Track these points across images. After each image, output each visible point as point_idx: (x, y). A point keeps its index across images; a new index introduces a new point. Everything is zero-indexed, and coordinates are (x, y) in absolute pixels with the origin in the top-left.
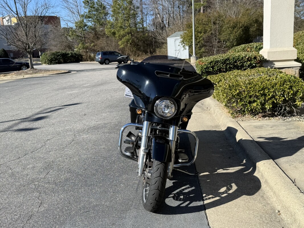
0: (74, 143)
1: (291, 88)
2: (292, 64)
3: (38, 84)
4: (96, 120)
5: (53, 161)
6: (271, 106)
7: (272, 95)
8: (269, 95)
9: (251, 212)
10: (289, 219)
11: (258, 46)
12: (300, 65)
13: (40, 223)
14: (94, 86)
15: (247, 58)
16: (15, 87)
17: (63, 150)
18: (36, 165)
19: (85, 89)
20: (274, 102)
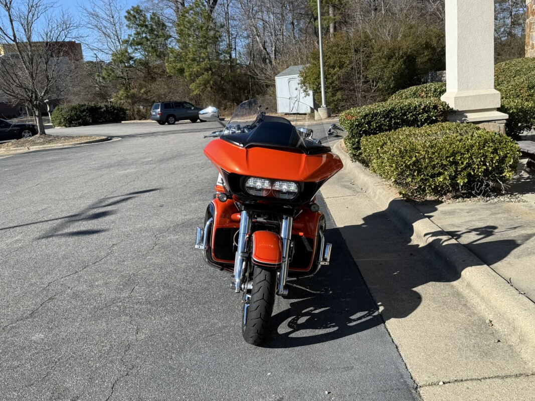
0: (159, 248)
1: (495, 151)
2: (493, 115)
3: (59, 160)
4: (183, 214)
5: (133, 274)
6: (466, 180)
7: (467, 163)
8: (462, 163)
9: (452, 324)
10: (506, 330)
11: (438, 89)
12: (506, 116)
13: (147, 353)
14: (161, 161)
15: (422, 107)
16: (20, 166)
17: (145, 259)
18: (109, 280)
19: (148, 167)
20: (470, 173)
